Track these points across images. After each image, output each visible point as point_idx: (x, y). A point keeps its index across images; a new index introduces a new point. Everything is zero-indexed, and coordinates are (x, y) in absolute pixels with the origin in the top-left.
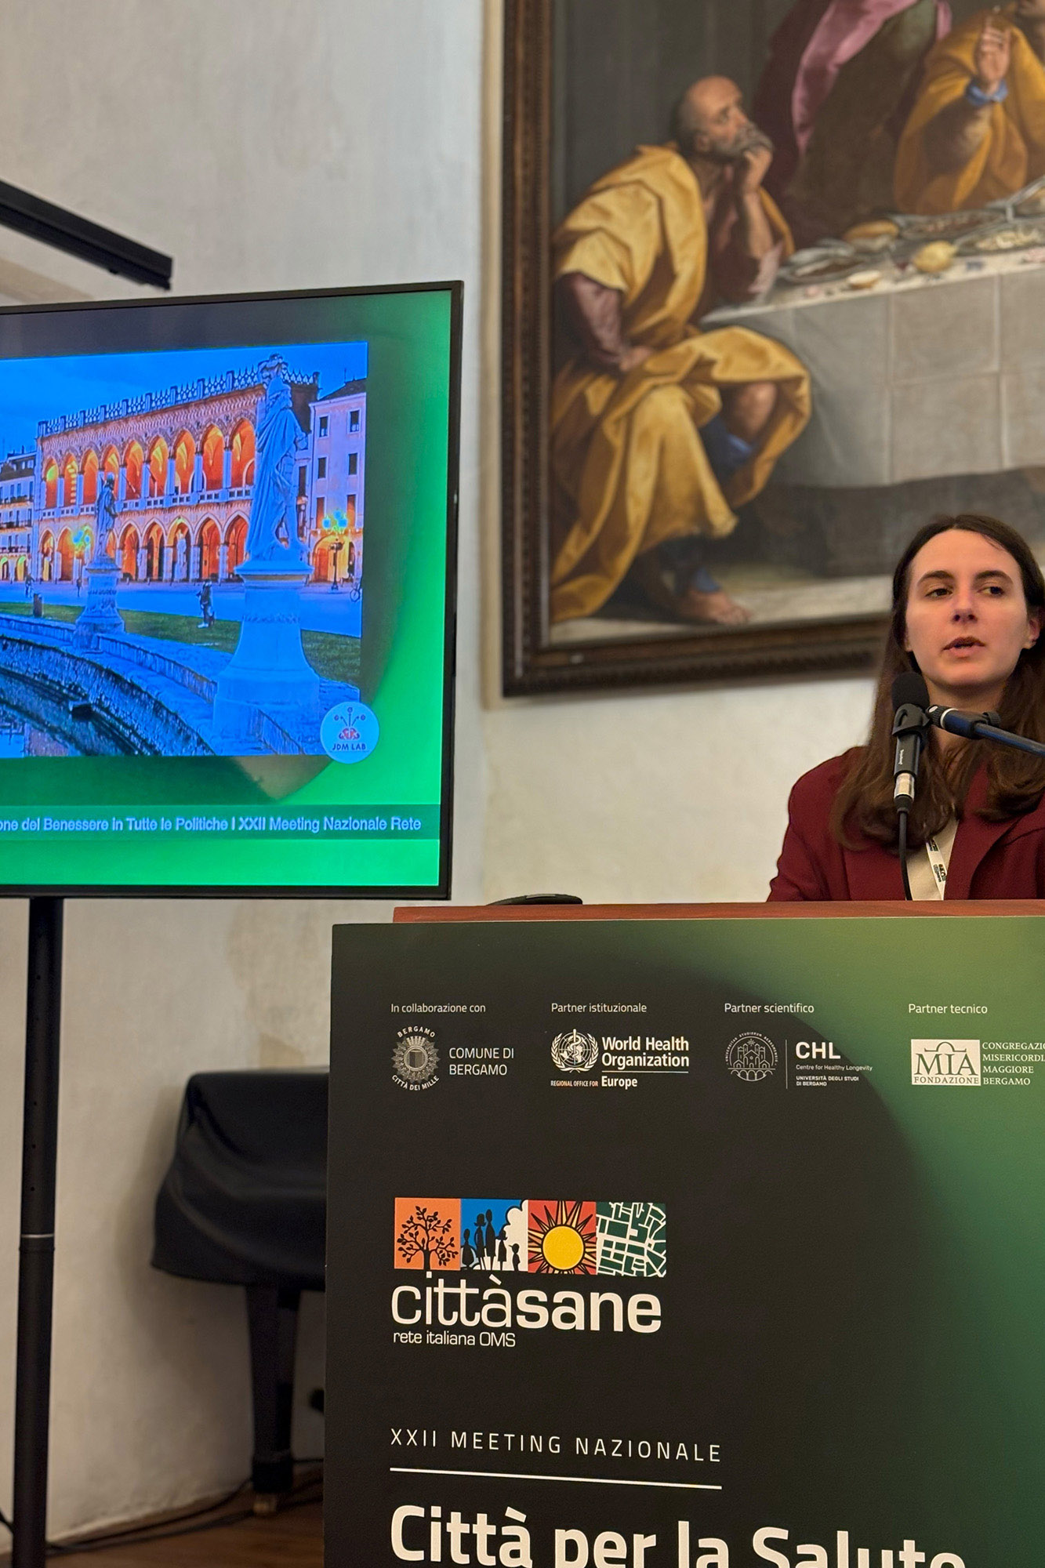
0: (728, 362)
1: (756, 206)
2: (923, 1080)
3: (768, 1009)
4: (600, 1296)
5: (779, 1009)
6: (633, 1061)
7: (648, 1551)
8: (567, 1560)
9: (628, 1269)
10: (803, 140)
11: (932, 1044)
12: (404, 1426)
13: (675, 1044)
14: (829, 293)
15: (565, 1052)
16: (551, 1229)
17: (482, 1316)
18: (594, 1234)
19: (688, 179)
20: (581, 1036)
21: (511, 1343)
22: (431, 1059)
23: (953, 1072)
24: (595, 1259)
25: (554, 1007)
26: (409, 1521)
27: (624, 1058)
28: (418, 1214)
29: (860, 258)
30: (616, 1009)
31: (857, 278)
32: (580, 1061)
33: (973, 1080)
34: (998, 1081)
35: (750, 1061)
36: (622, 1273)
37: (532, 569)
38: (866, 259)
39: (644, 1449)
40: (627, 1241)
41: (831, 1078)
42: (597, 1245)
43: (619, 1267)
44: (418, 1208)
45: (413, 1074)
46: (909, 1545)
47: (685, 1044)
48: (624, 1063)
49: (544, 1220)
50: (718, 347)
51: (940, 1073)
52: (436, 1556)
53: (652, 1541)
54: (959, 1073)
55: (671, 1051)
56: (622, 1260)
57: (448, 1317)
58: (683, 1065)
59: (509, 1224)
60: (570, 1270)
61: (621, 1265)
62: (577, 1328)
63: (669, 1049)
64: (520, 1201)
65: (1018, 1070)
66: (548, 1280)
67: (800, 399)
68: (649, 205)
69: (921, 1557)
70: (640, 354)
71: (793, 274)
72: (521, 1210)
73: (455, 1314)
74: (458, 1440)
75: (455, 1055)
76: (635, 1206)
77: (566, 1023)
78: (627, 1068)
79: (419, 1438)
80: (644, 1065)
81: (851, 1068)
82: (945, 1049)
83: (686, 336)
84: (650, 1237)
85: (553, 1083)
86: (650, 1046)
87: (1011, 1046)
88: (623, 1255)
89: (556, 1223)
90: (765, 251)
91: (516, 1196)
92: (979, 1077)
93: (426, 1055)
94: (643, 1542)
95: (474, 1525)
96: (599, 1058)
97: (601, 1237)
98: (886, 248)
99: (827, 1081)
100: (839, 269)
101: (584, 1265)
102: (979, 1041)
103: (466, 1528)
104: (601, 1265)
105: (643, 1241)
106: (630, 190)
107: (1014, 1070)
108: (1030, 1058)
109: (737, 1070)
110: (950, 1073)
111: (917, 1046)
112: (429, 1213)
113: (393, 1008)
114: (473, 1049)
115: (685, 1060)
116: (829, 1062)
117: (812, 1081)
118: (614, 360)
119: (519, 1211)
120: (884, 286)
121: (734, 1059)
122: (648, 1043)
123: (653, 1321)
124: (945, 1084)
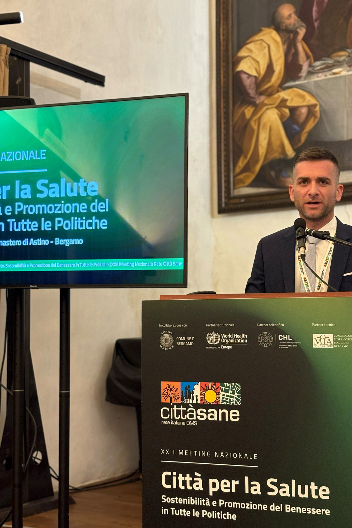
0: (292, 100)
1: (301, 47)
2: (316, 346)
3: (270, 325)
4: (222, 410)
5: (274, 325)
6: (230, 341)
7: (236, 485)
8: (213, 488)
9: (230, 402)
10: (316, 24)
11: (319, 335)
12: (165, 449)
13: (243, 336)
14: (326, 76)
15: (211, 338)
16: (207, 391)
17: (187, 416)
18: (220, 392)
19: (278, 38)
20: (215, 334)
21: (196, 424)
22: (171, 340)
23: (325, 344)
24: (220, 399)
25: (207, 324)
26: (167, 476)
27: (228, 340)
28: (168, 386)
29: (336, 64)
30: (225, 325)
31: (335, 71)
32: (215, 341)
33: (331, 346)
34: (338, 346)
35: (265, 341)
36: (228, 404)
37: (228, 171)
38: (338, 64)
39: (235, 456)
40: (229, 394)
41: (289, 346)
42: (220, 395)
43: (227, 402)
44: (168, 385)
45: (166, 345)
46: (313, 484)
47: (246, 336)
48: (228, 341)
49: (205, 388)
50: (289, 95)
51: (321, 344)
52: (175, 486)
53: (237, 482)
54: (327, 344)
55: (242, 338)
56: (228, 400)
57: (177, 416)
58: (245, 342)
59: (194, 389)
60: (213, 403)
61: (228, 401)
62: (215, 420)
63: (241, 337)
64: (198, 382)
65: (345, 343)
66: (206, 406)
67: (316, 112)
68: (265, 47)
69: (316, 487)
70: (263, 98)
71: (313, 69)
72: (198, 385)
73: (179, 416)
74: (181, 453)
75: (178, 339)
76: (232, 384)
77: (211, 330)
78: (229, 343)
79: (169, 452)
80: (234, 342)
81: (295, 343)
82: (323, 337)
83: (278, 91)
84: (236, 393)
85: (207, 348)
86: (236, 336)
87: (343, 336)
88: (228, 399)
89: (208, 389)
90: (304, 62)
91: (197, 380)
92: (333, 345)
93: (170, 339)
94: (235, 483)
95: (186, 478)
96: (221, 340)
97: (222, 393)
98: (344, 60)
99: (288, 347)
100: (329, 68)
101: (217, 401)
102: (333, 334)
103: (183, 478)
104: (222, 401)
105: (234, 394)
106: (259, 42)
107: (343, 343)
108: (348, 339)
109: (261, 343)
110: (324, 344)
111: (315, 336)
112: (171, 386)
113: (160, 325)
114: (183, 338)
115: (246, 341)
116: (288, 341)
117: (284, 347)
118: (254, 100)
119: (197, 385)
120: (344, 73)
121: (260, 340)
122: (235, 336)
123: (237, 418)
124: (323, 347)
